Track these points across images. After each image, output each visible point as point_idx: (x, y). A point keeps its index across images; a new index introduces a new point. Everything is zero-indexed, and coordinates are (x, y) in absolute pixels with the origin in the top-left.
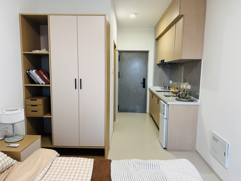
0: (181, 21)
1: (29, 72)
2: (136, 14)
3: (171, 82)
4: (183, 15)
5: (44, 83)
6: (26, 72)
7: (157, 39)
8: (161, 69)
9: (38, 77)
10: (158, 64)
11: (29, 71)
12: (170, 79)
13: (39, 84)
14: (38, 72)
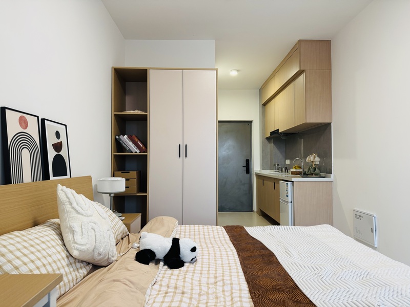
0: (302, 78)
1: (119, 138)
2: (238, 71)
3: (288, 162)
4: (304, 70)
5: (138, 151)
6: (116, 138)
7: (265, 105)
8: (273, 144)
9: (131, 143)
10: (268, 138)
11: (119, 136)
12: (286, 158)
13: (132, 152)
14: (130, 138)
